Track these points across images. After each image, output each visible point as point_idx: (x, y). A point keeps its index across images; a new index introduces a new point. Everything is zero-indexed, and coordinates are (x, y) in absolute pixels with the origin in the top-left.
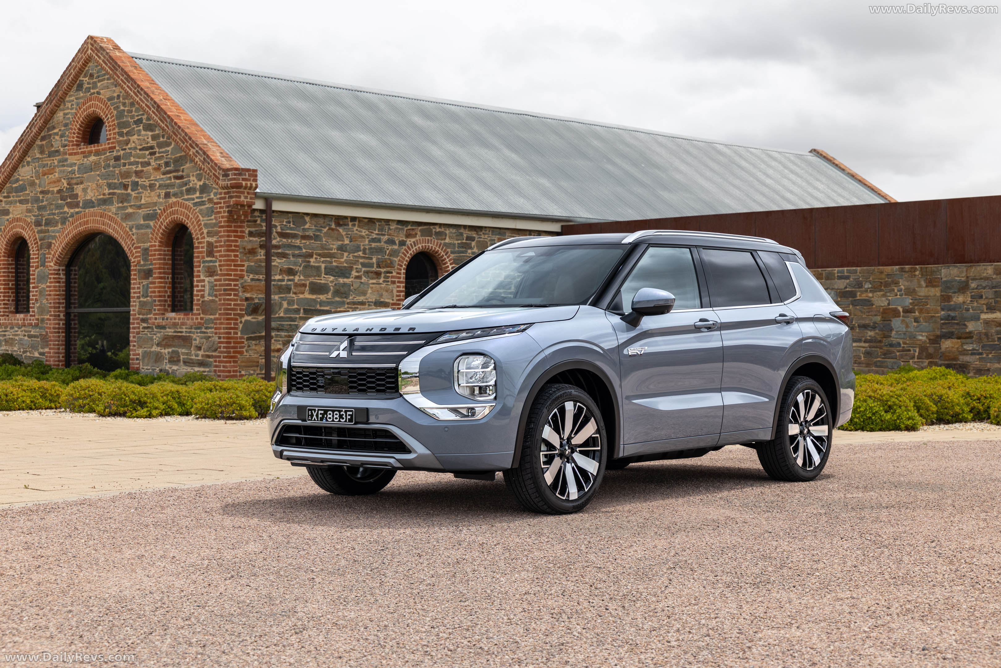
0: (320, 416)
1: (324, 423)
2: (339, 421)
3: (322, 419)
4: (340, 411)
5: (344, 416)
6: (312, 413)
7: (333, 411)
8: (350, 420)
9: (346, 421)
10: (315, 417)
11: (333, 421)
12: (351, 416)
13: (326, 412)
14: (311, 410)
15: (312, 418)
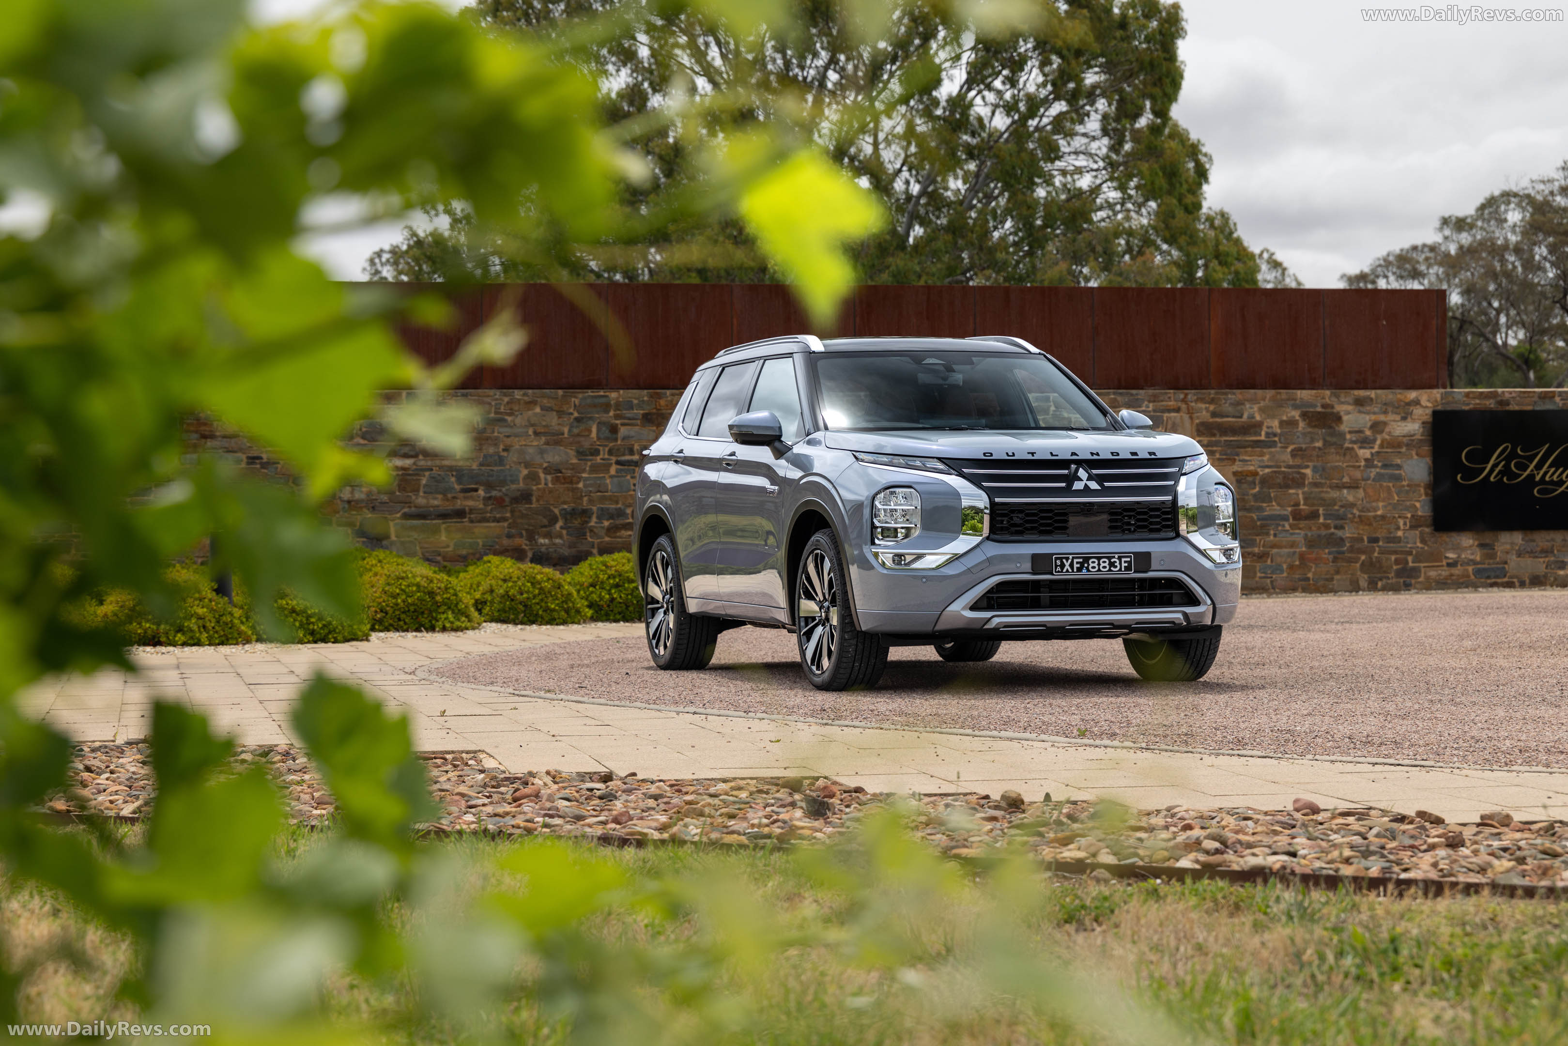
0: (1076, 566)
1: (1084, 575)
2: (1110, 570)
3: (1079, 570)
4: (1109, 558)
5: (1117, 564)
6: (1062, 563)
7: (1099, 559)
8: (1128, 568)
9: (1120, 570)
10: (1067, 567)
11: (1099, 570)
12: (1130, 563)
13: (1086, 560)
14: (1061, 559)
15: (1062, 568)
